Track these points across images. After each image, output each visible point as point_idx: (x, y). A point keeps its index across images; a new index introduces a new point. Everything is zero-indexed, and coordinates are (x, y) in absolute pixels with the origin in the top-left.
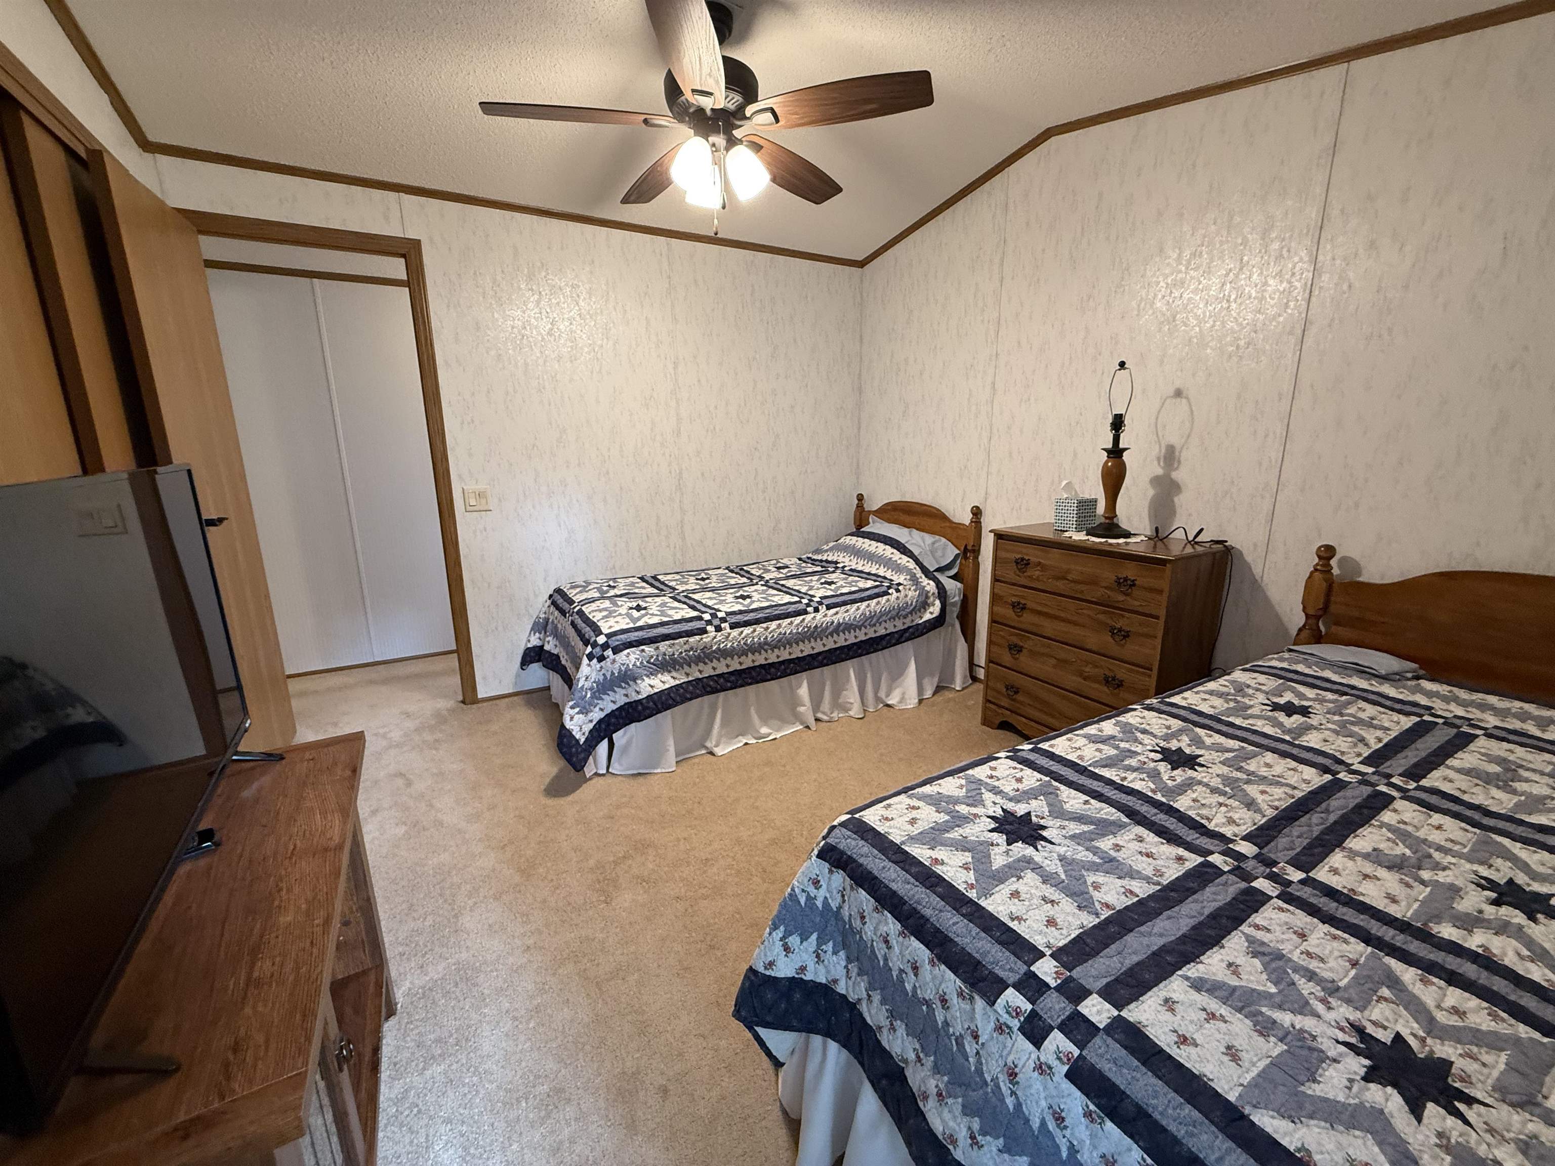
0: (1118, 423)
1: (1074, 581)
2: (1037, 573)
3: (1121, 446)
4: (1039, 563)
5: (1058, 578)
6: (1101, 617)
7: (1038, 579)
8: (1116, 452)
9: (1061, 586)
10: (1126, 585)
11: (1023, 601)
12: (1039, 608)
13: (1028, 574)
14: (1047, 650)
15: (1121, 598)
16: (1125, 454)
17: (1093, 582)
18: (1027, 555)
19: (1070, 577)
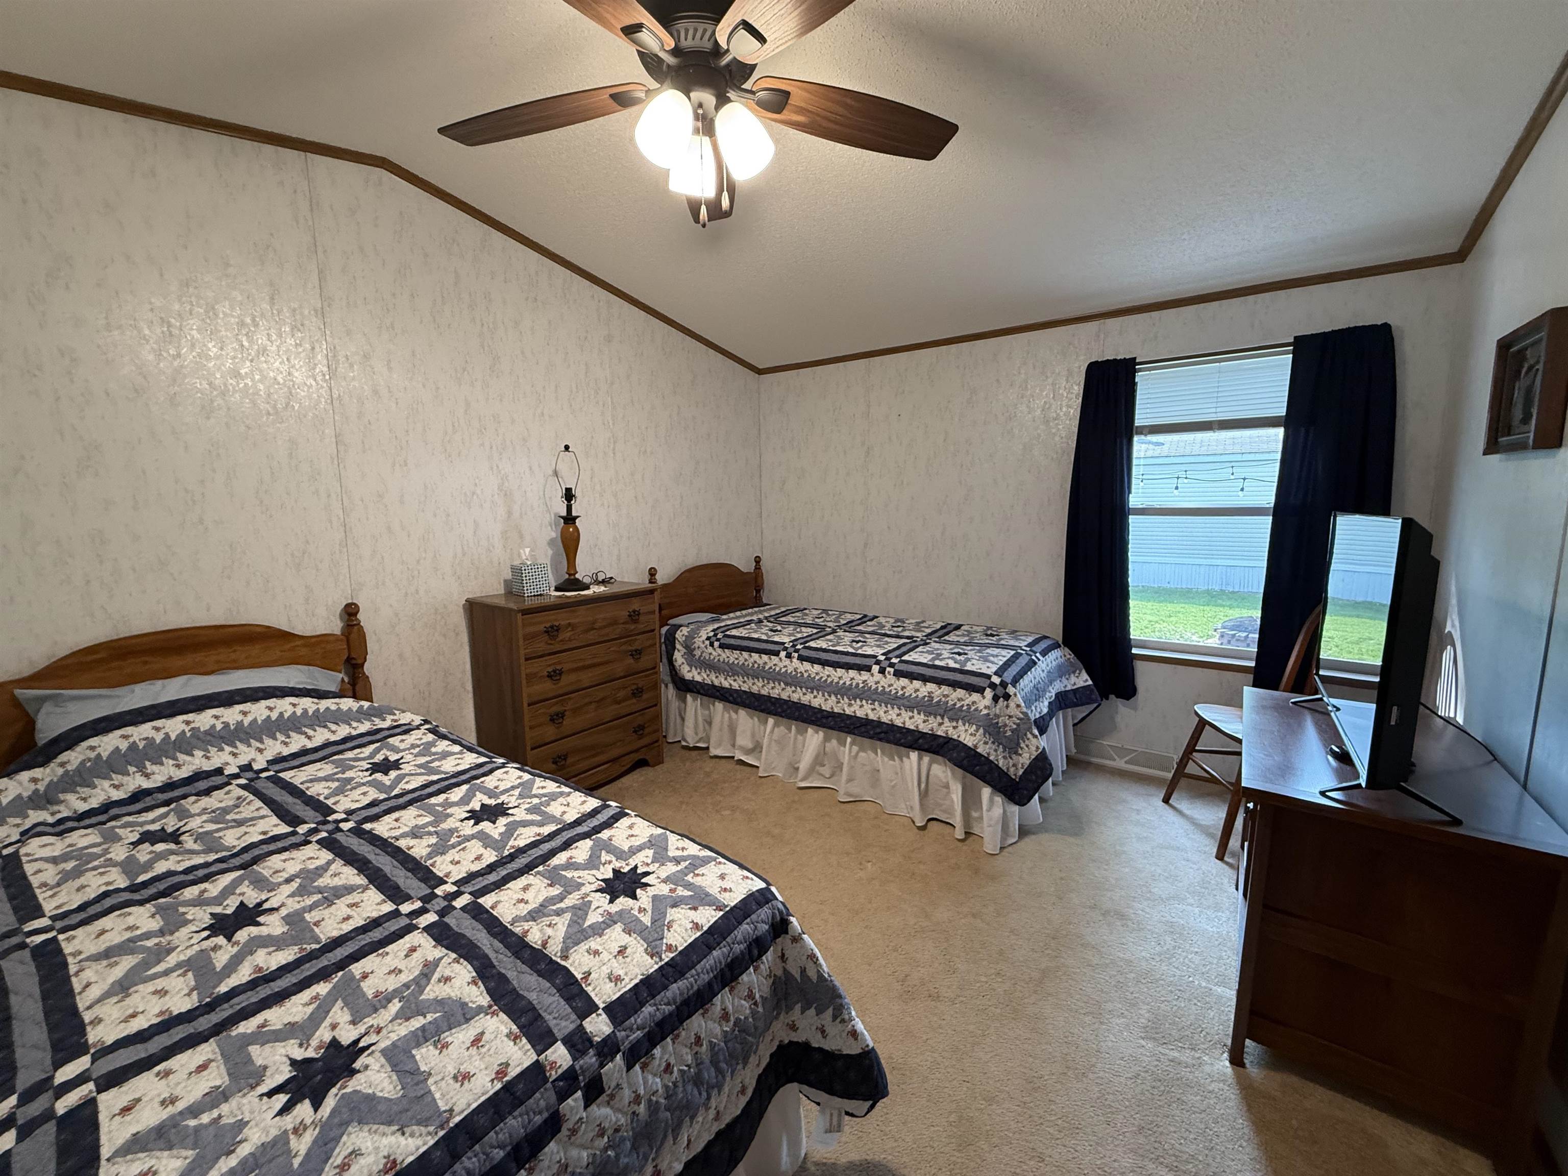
0: (569, 495)
1: (601, 628)
2: (568, 634)
3: (574, 514)
4: (569, 624)
5: (587, 631)
6: (624, 648)
7: (570, 640)
8: (570, 519)
9: (592, 636)
10: (634, 616)
11: (559, 667)
12: (575, 665)
13: (560, 638)
14: (587, 700)
15: (633, 627)
16: (577, 521)
17: (614, 622)
18: (556, 620)
19: (597, 625)
